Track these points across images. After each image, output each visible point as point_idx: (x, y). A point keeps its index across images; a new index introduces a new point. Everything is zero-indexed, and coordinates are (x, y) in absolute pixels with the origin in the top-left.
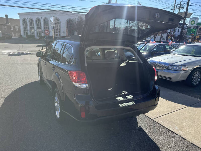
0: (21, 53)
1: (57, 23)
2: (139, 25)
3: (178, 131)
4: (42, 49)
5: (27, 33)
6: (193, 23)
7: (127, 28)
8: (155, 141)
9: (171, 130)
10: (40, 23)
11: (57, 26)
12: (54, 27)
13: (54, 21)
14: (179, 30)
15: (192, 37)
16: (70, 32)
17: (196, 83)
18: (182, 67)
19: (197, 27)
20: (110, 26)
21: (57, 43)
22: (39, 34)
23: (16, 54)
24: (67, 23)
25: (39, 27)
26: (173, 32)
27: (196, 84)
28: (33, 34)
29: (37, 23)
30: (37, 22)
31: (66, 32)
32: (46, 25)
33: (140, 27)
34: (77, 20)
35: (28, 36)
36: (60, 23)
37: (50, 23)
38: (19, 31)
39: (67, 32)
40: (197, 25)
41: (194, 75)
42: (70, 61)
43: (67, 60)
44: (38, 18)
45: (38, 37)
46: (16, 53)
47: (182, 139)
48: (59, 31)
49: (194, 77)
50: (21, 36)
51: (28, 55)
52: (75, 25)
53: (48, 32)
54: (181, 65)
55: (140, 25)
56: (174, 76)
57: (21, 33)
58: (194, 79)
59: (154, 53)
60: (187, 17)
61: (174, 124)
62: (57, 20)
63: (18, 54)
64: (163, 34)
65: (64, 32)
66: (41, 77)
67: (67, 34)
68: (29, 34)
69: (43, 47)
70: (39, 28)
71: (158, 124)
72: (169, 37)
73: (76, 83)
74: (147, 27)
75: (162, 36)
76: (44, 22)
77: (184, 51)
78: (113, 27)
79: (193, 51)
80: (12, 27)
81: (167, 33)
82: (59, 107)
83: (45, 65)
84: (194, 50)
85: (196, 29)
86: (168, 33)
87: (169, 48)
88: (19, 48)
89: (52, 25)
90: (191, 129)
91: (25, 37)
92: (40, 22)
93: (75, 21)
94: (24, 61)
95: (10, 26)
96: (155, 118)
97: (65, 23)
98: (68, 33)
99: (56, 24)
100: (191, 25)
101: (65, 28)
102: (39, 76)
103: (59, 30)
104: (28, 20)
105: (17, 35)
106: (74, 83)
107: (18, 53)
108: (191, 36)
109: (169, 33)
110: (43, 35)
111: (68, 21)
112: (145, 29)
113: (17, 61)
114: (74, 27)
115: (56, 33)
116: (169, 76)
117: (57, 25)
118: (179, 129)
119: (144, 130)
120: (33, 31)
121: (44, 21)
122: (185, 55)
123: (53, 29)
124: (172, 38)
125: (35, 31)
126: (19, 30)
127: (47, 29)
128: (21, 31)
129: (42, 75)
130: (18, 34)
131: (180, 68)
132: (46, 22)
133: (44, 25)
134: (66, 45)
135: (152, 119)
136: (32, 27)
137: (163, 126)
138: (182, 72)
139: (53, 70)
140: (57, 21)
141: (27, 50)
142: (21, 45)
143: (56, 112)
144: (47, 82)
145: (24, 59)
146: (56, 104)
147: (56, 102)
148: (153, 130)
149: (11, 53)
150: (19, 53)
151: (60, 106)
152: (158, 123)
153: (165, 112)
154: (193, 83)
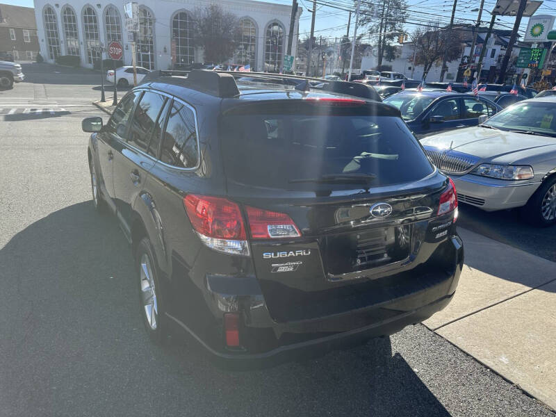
0: (41, 111)
1: (144, 22)
2: (383, 32)
3: (511, 370)
4: (103, 100)
5: (57, 50)
6: (537, 30)
7: (349, 41)
8: (444, 404)
9: (488, 365)
10: (95, 22)
11: (145, 32)
12: (135, 34)
13: (136, 17)
14: (494, 51)
15: (531, 72)
16: (184, 51)
17: (551, 214)
18: (519, 169)
19: (548, 45)
20: (298, 34)
21: (144, 92)
22: (94, 53)
23: (25, 114)
24: (175, 24)
25: (92, 33)
26: (478, 58)
27: (552, 218)
28: (74, 53)
29: (86, 22)
30: (85, 18)
31: (172, 49)
32: (113, 28)
33: (384, 38)
34: (204, 13)
35: (60, 60)
36: (153, 21)
37: (123, 20)
38: (35, 44)
39: (175, 52)
40: (549, 38)
41: (549, 192)
42: (184, 144)
43: (177, 141)
44: (88, 4)
45: (90, 62)
46: (27, 111)
47: (525, 397)
48: (152, 47)
49: (549, 199)
50: (39, 58)
51: (63, 118)
52: (198, 29)
53: (119, 51)
54: (515, 165)
55: (385, 31)
56: (492, 196)
57: (39, 50)
58: (547, 204)
59: (431, 120)
60: (524, 13)
61: (497, 345)
62: (145, 12)
63: (33, 116)
64: (450, 61)
65: (165, 48)
66: (100, 194)
67: (175, 54)
68: (64, 53)
69: (106, 93)
70: (92, 36)
71: (450, 346)
72: (466, 71)
73: (210, 238)
74: (406, 40)
75: (445, 68)
76: (107, 18)
77: (520, 119)
78: (306, 37)
79: (546, 120)
80: (12, 32)
81: (460, 60)
82: (155, 296)
83: (110, 160)
84: (551, 117)
85: (546, 50)
86: (463, 60)
87: (474, 108)
88: (35, 97)
89: (129, 28)
90: (547, 363)
91: (52, 61)
92: (95, 18)
93: (197, 16)
94: (50, 137)
95: (8, 28)
96: (441, 325)
97: (169, 24)
98: (177, 53)
99: (141, 24)
100: (531, 38)
101: (169, 39)
102: (93, 188)
103: (151, 42)
104: (58, 12)
105: (30, 55)
106: (203, 237)
107: (32, 110)
108: (527, 71)
109: (466, 60)
110: (104, 56)
111: (176, 17)
112: (398, 44)
113: (30, 136)
114: (195, 35)
115: (141, 54)
116: (478, 195)
117: (145, 28)
118: (513, 363)
119: (411, 366)
120: (73, 43)
121: (107, 14)
122: (524, 132)
123: (135, 40)
124: (476, 73)
125: (80, 44)
126: (35, 39)
127: (115, 40)
128: (38, 44)
129: (101, 187)
130: (31, 53)
131: (511, 172)
132: (112, 18)
133: (108, 27)
134: (173, 101)
135: (431, 330)
136: (72, 34)
137: (464, 352)
138: (516, 182)
139: (134, 182)
140: (146, 16)
141: (58, 101)
142: (40, 87)
143: (146, 307)
144: (117, 212)
145: (50, 131)
146: (145, 285)
147: (146, 279)
148: (437, 364)
149: (12, 112)
150: (35, 110)
151: (156, 294)
152: (451, 344)
153: (468, 306)
154: (544, 214)
